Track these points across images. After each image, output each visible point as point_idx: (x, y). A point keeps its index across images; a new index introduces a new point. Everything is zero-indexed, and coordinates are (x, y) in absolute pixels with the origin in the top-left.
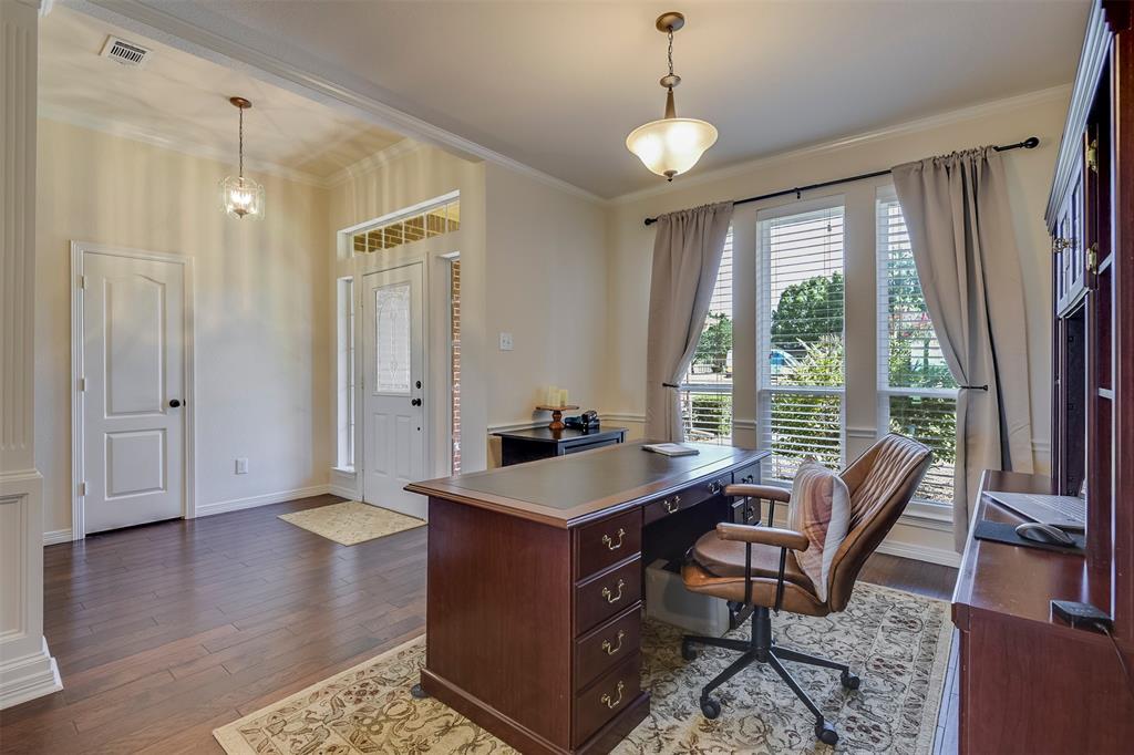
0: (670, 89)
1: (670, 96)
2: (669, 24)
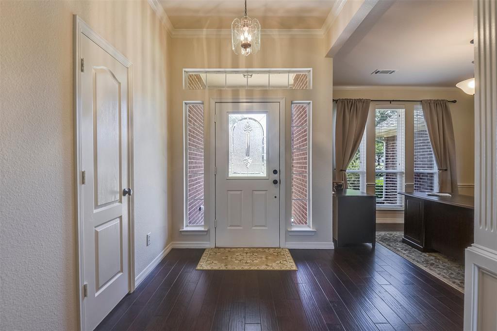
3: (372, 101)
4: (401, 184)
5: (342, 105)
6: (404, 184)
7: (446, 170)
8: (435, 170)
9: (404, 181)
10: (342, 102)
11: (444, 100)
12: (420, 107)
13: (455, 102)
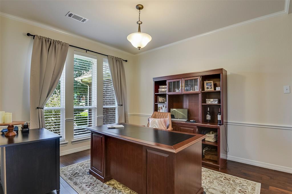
0: (139, 25)
1: (139, 26)
2: (140, 8)
3: (70, 45)
4: (95, 117)
5: (40, 41)
6: (96, 117)
7: (122, 105)
8: (116, 105)
9: (96, 114)
10: (40, 39)
11: (121, 59)
12: (107, 60)
13: (126, 61)
